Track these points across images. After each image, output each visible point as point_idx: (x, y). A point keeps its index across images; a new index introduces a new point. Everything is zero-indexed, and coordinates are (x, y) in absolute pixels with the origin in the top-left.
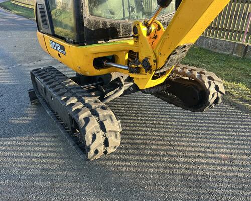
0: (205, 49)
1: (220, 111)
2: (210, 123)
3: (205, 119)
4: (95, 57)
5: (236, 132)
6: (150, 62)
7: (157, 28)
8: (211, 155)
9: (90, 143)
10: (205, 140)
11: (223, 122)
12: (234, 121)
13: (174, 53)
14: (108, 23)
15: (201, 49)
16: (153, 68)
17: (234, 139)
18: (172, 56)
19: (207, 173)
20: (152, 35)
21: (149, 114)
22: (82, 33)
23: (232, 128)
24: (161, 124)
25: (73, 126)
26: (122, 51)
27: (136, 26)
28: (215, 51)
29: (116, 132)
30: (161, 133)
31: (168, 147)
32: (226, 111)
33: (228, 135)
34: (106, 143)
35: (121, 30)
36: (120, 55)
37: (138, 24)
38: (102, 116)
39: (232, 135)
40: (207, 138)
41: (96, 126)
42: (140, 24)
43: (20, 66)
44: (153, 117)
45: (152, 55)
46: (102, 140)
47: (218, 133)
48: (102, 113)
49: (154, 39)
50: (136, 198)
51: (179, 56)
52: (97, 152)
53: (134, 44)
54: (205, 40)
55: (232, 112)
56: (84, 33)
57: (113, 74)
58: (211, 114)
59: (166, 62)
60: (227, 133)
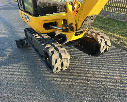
0: (112, 19)
1: (117, 53)
2: (111, 59)
3: (108, 57)
4: (44, 23)
5: (125, 64)
6: (73, 25)
7: (79, 6)
8: (110, 77)
9: (54, 64)
10: (107, 69)
11: (118, 59)
12: (124, 58)
13: (86, 20)
14: (51, 4)
15: (109, 18)
16: (75, 29)
17: (123, 69)
18: (85, 22)
19: (106, 87)
20: (75, 10)
21: (78, 54)
22: (36, 10)
23: (123, 62)
24: (83, 59)
25: (46, 56)
26: (60, 19)
27: (66, 5)
28: (117, 20)
29: (67, 59)
30: (83, 64)
31: (86, 72)
32: (120, 53)
33: (120, 66)
34: (62, 65)
35: (59, 8)
36: (58, 22)
37: (67, 4)
38: (60, 51)
39: (122, 66)
40: (108, 67)
41: (57, 56)
42: (68, 4)
43: (14, 28)
44: (79, 55)
45: (74, 21)
46: (60, 63)
47: (115, 65)
48: (60, 49)
49: (77, 13)
50: (66, 99)
51: (89, 22)
52: (57, 69)
53: (66, 15)
54: (112, 14)
55: (124, 53)
56: (38, 9)
57: (56, 32)
58: (112, 54)
59: (82, 26)
60: (120, 65)
